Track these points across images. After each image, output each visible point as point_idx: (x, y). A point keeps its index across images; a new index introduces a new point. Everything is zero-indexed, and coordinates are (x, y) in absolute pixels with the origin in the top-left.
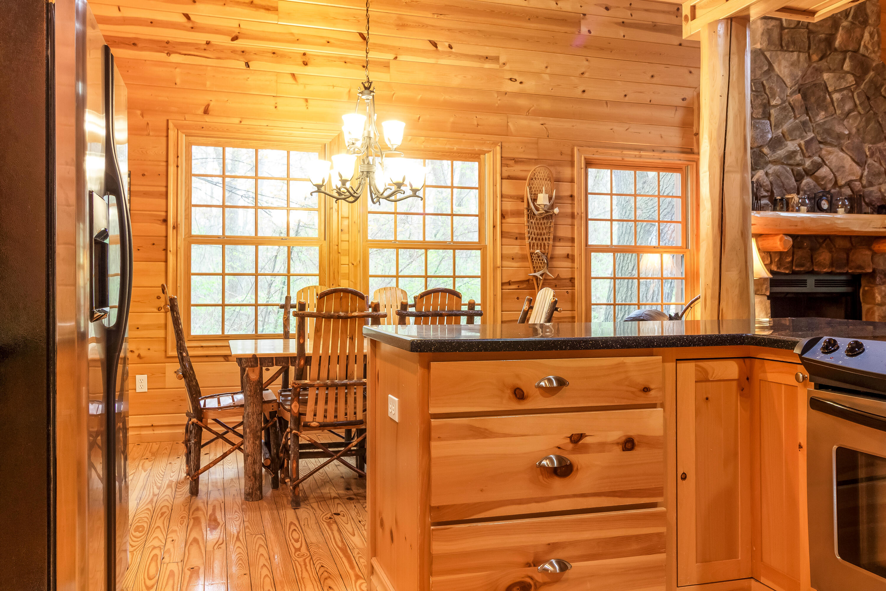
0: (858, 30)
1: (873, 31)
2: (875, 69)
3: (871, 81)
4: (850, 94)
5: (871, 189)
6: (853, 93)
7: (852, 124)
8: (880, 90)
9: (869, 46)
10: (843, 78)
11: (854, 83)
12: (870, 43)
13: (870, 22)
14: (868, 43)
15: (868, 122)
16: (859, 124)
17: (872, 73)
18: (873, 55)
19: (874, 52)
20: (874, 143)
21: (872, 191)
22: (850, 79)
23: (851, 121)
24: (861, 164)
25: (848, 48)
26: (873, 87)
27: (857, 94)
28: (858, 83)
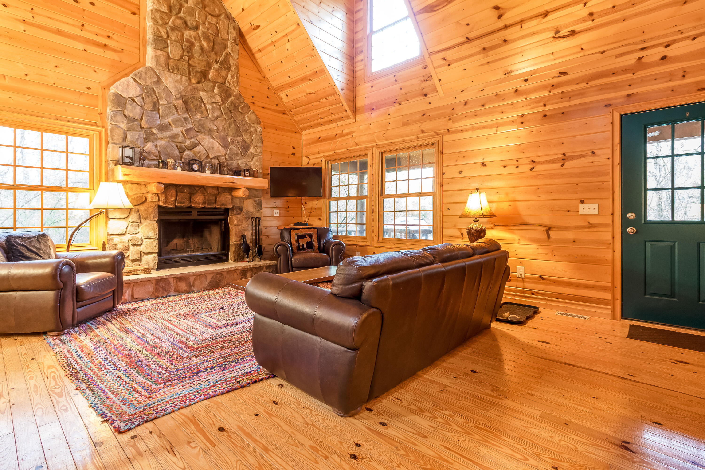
0: (224, 73)
1: (234, 75)
2: (235, 96)
3: (232, 102)
4: (218, 107)
5: (232, 162)
6: (220, 106)
7: (219, 124)
8: (238, 108)
9: (231, 82)
10: (214, 97)
11: (220, 101)
13: (232, 69)
15: (230, 125)
16: (224, 125)
17: (232, 98)
18: (233, 88)
19: (234, 86)
20: (234, 137)
21: (232, 164)
22: (218, 98)
23: (218, 122)
24: (226, 147)
25: (216, 81)
26: (233, 105)
27: (223, 107)
28: (223, 101)
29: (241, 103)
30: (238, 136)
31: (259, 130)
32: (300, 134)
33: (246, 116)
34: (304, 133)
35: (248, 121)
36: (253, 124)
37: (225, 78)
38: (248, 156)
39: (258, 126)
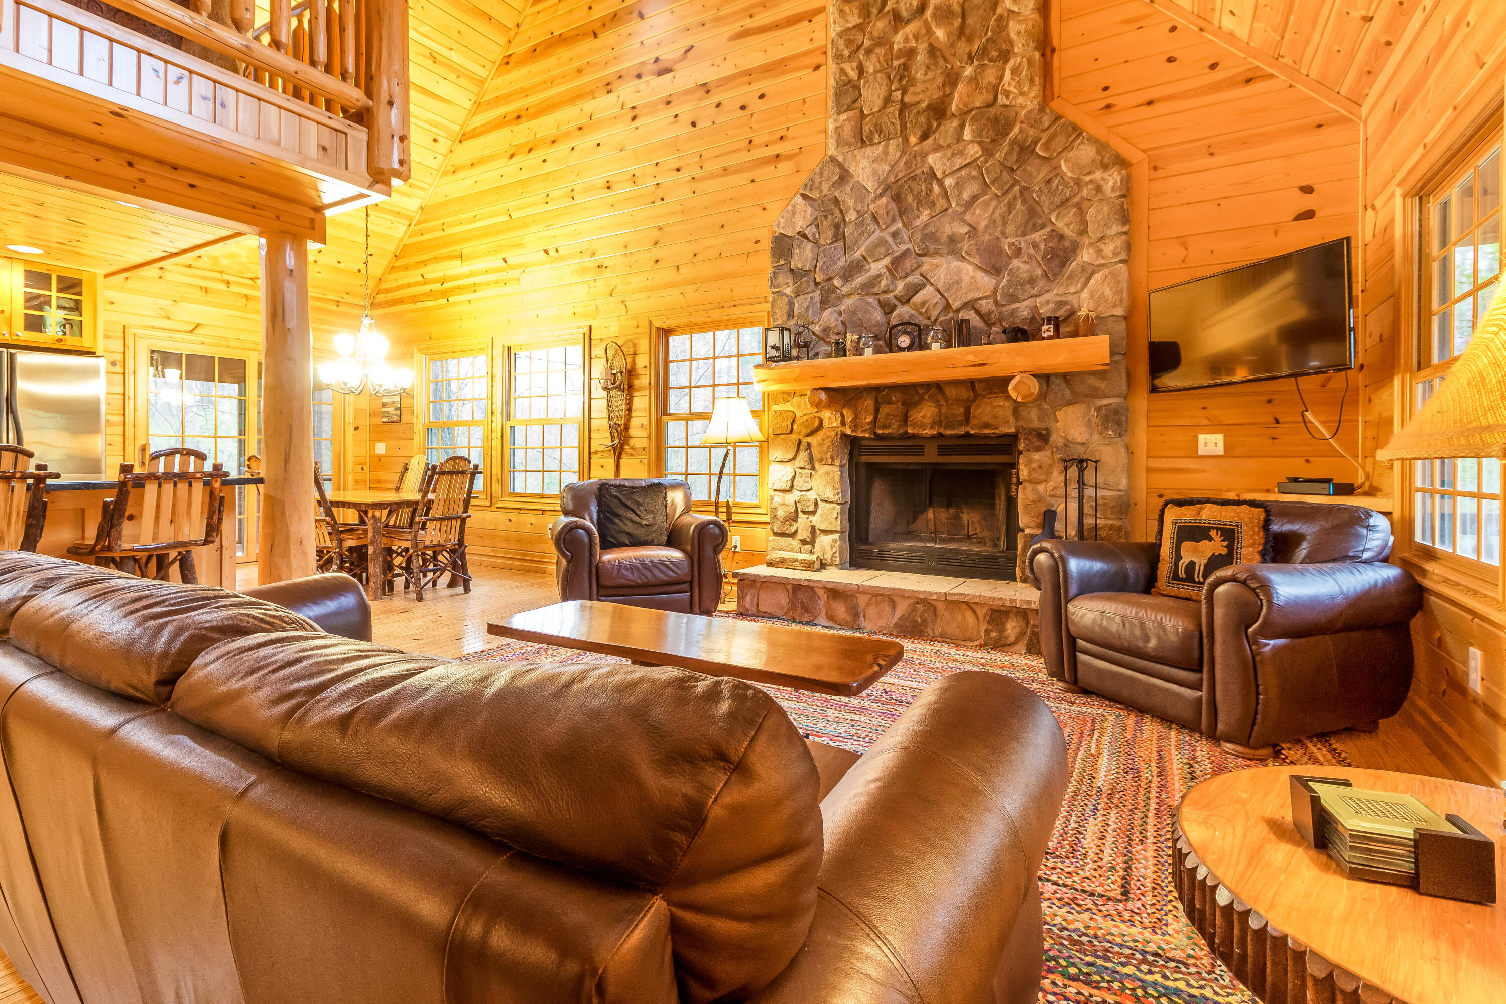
0: (990, 76)
1: (1020, 64)
2: (1027, 118)
3: (1014, 141)
4: (974, 173)
5: (1015, 305)
6: (980, 168)
7: (980, 216)
8: (1033, 150)
9: (1012, 89)
10: (961, 153)
11: (980, 152)
12: (1013, 84)
13: (1016, 50)
14: (1009, 85)
15: (1010, 206)
16: (994, 212)
17: (1016, 130)
18: (1020, 100)
19: (1022, 94)
20: (1024, 235)
21: (1013, 313)
22: (974, 150)
23: (978, 211)
24: (995, 270)
25: (971, 107)
26: (1016, 149)
27: (987, 169)
28: (988, 152)
29: (1044, 131)
30: (1035, 229)
31: (1111, 183)
33: (1062, 163)
35: (1069, 174)
36: (1089, 173)
37: (995, 90)
38: (1070, 277)
39: (1106, 175)
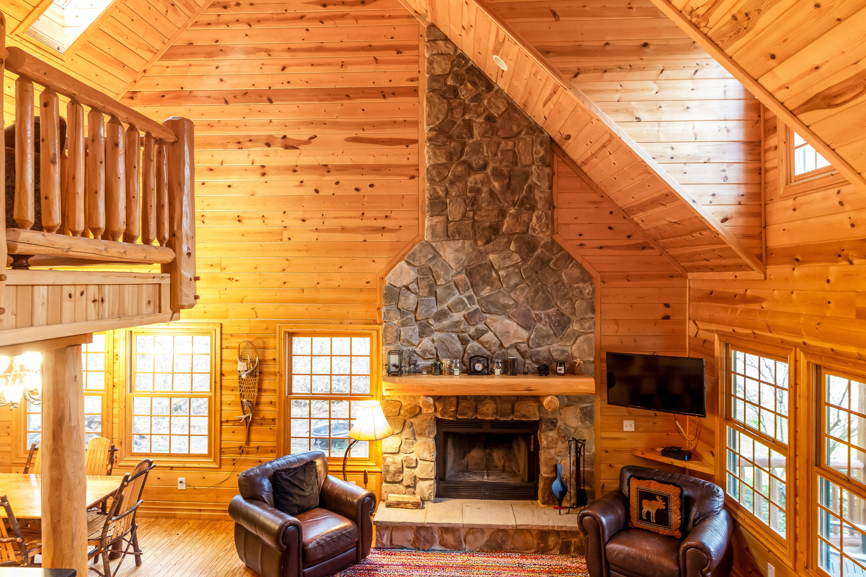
0: (525, 217)
1: (541, 215)
2: (545, 246)
3: (538, 258)
4: (516, 270)
5: (539, 349)
6: (519, 268)
7: (519, 295)
8: (548, 264)
9: (537, 228)
10: (509, 258)
11: (520, 260)
12: (538, 225)
13: (539, 206)
14: (535, 225)
15: (536, 292)
16: (527, 294)
17: (539, 251)
18: (541, 235)
19: (542, 232)
20: (543, 310)
21: (538, 353)
22: (516, 258)
23: (518, 292)
24: (527, 328)
25: (514, 232)
26: (540, 263)
27: (523, 270)
28: (524, 260)
29: (554, 255)
30: (549, 307)
31: (587, 291)
32: (683, 277)
33: (563, 274)
34: (690, 275)
35: (567, 281)
36: (576, 283)
37: (527, 225)
38: (567, 337)
39: (585, 286)
